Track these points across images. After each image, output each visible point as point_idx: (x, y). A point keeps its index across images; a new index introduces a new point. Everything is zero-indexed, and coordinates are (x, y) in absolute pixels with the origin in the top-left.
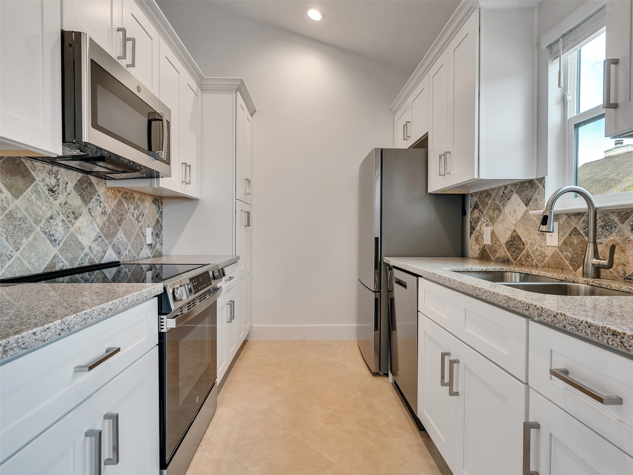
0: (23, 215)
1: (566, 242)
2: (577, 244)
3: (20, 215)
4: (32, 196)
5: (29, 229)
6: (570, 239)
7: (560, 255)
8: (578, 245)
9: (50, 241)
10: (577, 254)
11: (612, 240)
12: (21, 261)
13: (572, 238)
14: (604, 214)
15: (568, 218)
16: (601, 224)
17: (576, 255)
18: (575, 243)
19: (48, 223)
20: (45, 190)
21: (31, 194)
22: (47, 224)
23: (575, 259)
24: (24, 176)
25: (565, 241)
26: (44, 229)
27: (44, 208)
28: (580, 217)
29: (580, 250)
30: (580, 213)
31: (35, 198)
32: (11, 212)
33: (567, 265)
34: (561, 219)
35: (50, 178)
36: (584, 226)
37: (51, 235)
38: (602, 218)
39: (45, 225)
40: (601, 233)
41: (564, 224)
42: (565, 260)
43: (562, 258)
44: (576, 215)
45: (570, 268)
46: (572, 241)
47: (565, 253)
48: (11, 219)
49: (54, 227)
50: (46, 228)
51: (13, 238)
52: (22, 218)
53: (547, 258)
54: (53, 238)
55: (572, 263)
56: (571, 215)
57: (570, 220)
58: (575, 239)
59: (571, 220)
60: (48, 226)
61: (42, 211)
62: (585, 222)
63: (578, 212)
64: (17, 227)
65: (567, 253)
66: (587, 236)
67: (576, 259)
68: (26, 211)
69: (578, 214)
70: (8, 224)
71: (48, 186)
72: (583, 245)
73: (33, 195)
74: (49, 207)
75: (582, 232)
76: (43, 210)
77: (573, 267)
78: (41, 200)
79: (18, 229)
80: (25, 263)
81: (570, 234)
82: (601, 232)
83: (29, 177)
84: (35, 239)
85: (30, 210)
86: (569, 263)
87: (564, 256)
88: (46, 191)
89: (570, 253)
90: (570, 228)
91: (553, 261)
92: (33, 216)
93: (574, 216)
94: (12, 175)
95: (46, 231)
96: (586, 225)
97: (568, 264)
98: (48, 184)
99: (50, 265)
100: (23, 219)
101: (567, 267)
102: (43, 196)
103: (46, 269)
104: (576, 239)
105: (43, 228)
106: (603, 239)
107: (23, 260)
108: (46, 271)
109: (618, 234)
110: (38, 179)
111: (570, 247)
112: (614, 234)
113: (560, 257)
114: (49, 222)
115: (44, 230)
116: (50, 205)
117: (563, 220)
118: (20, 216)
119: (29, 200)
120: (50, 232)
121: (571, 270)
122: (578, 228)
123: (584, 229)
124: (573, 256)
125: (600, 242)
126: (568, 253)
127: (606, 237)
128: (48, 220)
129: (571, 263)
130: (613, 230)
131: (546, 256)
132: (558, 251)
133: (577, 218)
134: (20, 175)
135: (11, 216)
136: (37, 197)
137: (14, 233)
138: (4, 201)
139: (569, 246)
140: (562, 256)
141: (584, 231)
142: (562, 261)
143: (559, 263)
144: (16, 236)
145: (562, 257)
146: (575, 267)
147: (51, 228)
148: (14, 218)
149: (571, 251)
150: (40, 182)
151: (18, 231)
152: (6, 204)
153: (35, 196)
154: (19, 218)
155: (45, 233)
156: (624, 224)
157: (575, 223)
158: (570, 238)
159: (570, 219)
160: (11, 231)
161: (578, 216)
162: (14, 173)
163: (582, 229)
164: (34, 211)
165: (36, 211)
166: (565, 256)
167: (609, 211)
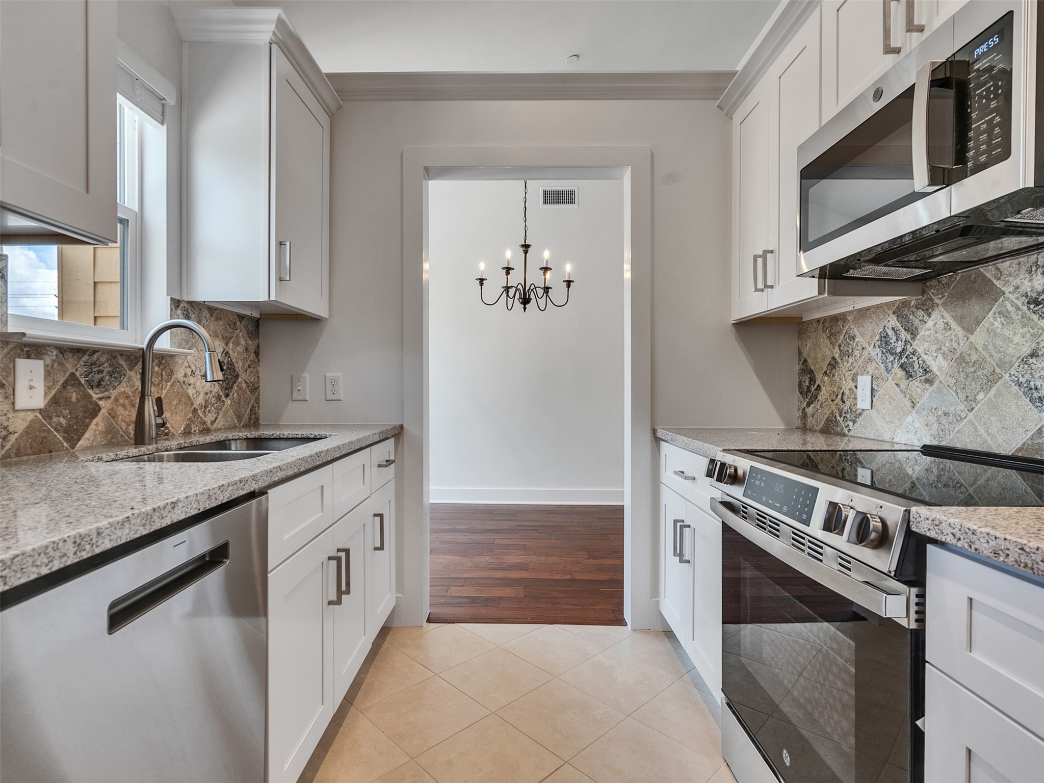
0: (980, 357)
1: (58, 398)
2: (76, 401)
3: (974, 357)
4: (995, 322)
5: (990, 378)
6: (65, 394)
7: (45, 424)
8: (78, 402)
9: (1030, 400)
10: (76, 418)
11: (122, 393)
12: (975, 427)
13: (68, 391)
14: (111, 355)
15: (61, 355)
16: (109, 369)
17: (74, 421)
18: (74, 399)
19: (1026, 366)
20: (1020, 304)
21: (992, 321)
22: (1023, 368)
23: (73, 427)
24: (982, 295)
25: (54, 397)
26: (1016, 377)
27: (1016, 339)
28: (80, 356)
29: (82, 411)
30: (80, 349)
31: (1000, 326)
32: (963, 354)
33: (60, 441)
34: (48, 354)
35: (1031, 280)
36: (86, 371)
37: (1031, 389)
38: (109, 362)
39: (1019, 370)
40: (108, 383)
41: (53, 366)
42: (55, 433)
43: (49, 431)
44: (74, 352)
45: (65, 444)
46: (67, 397)
47: (55, 419)
48: (962, 364)
49: (1040, 372)
50: (1020, 375)
51: (964, 391)
52: (978, 360)
53: (13, 438)
54: (1036, 395)
55: (69, 435)
56: (65, 351)
57: (63, 359)
58: (72, 393)
59: (65, 360)
60: (1025, 372)
61: (1015, 345)
62: (87, 365)
63: (78, 347)
64: (969, 375)
65: (59, 418)
66: (90, 387)
67: (75, 427)
68: (983, 350)
69: (76, 350)
70: (958, 372)
71: (1027, 296)
72: (85, 402)
73: (997, 321)
74: (1028, 335)
75: (83, 381)
76: (1014, 342)
77: (70, 441)
78: (1012, 326)
79: (972, 378)
80: (982, 430)
81: (65, 384)
82: (109, 381)
83: (991, 293)
84: (999, 394)
85: (990, 347)
86: (64, 437)
87: (54, 425)
88: (1023, 307)
89: (64, 417)
90: (65, 374)
91: (30, 440)
92: (995, 355)
93: (71, 352)
94: (964, 301)
95: (1020, 381)
96: (88, 369)
97: (61, 439)
98: (1026, 292)
99: (1028, 445)
100: (979, 362)
101: (59, 445)
102: (1017, 318)
103: (1020, 449)
104: (74, 393)
105: (1014, 375)
106: (111, 391)
107: (979, 427)
108: (1020, 454)
109: (128, 384)
110: (1007, 289)
111: (64, 408)
112: (123, 384)
113: (46, 428)
114: (1026, 364)
115: (1016, 379)
116: (1031, 330)
117: (51, 357)
118: (974, 359)
119: (991, 332)
120: (1030, 382)
121: (67, 448)
122: (78, 374)
123: (87, 376)
124: (71, 423)
125: (108, 396)
126: (62, 419)
127: (115, 388)
128: (1025, 360)
129: (66, 436)
130: (122, 378)
131: (11, 433)
132: (41, 418)
133: (75, 356)
134: (976, 296)
135: (962, 360)
136: (1004, 322)
137: (965, 385)
138: (953, 341)
139: (64, 406)
140: (49, 427)
141: (87, 379)
142: (48, 436)
143: (42, 441)
144: (968, 389)
145: (49, 429)
146: (74, 440)
147: (1031, 374)
148: (966, 363)
149: (67, 414)
150: (1010, 295)
151: (971, 382)
152: (955, 345)
153: (1001, 321)
154: (973, 362)
155: (1020, 385)
156: (132, 372)
157: (72, 366)
158: (65, 392)
159: (63, 357)
160: (962, 382)
161: (78, 354)
162: (968, 297)
163: (83, 376)
164: (997, 348)
165: (1002, 347)
166: (57, 425)
167: (117, 351)
